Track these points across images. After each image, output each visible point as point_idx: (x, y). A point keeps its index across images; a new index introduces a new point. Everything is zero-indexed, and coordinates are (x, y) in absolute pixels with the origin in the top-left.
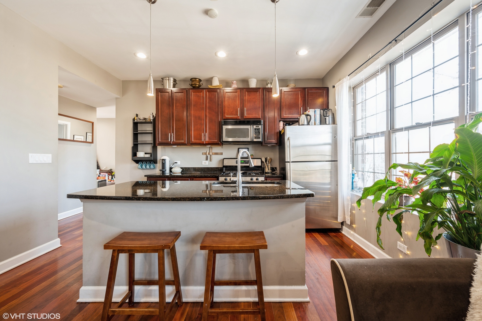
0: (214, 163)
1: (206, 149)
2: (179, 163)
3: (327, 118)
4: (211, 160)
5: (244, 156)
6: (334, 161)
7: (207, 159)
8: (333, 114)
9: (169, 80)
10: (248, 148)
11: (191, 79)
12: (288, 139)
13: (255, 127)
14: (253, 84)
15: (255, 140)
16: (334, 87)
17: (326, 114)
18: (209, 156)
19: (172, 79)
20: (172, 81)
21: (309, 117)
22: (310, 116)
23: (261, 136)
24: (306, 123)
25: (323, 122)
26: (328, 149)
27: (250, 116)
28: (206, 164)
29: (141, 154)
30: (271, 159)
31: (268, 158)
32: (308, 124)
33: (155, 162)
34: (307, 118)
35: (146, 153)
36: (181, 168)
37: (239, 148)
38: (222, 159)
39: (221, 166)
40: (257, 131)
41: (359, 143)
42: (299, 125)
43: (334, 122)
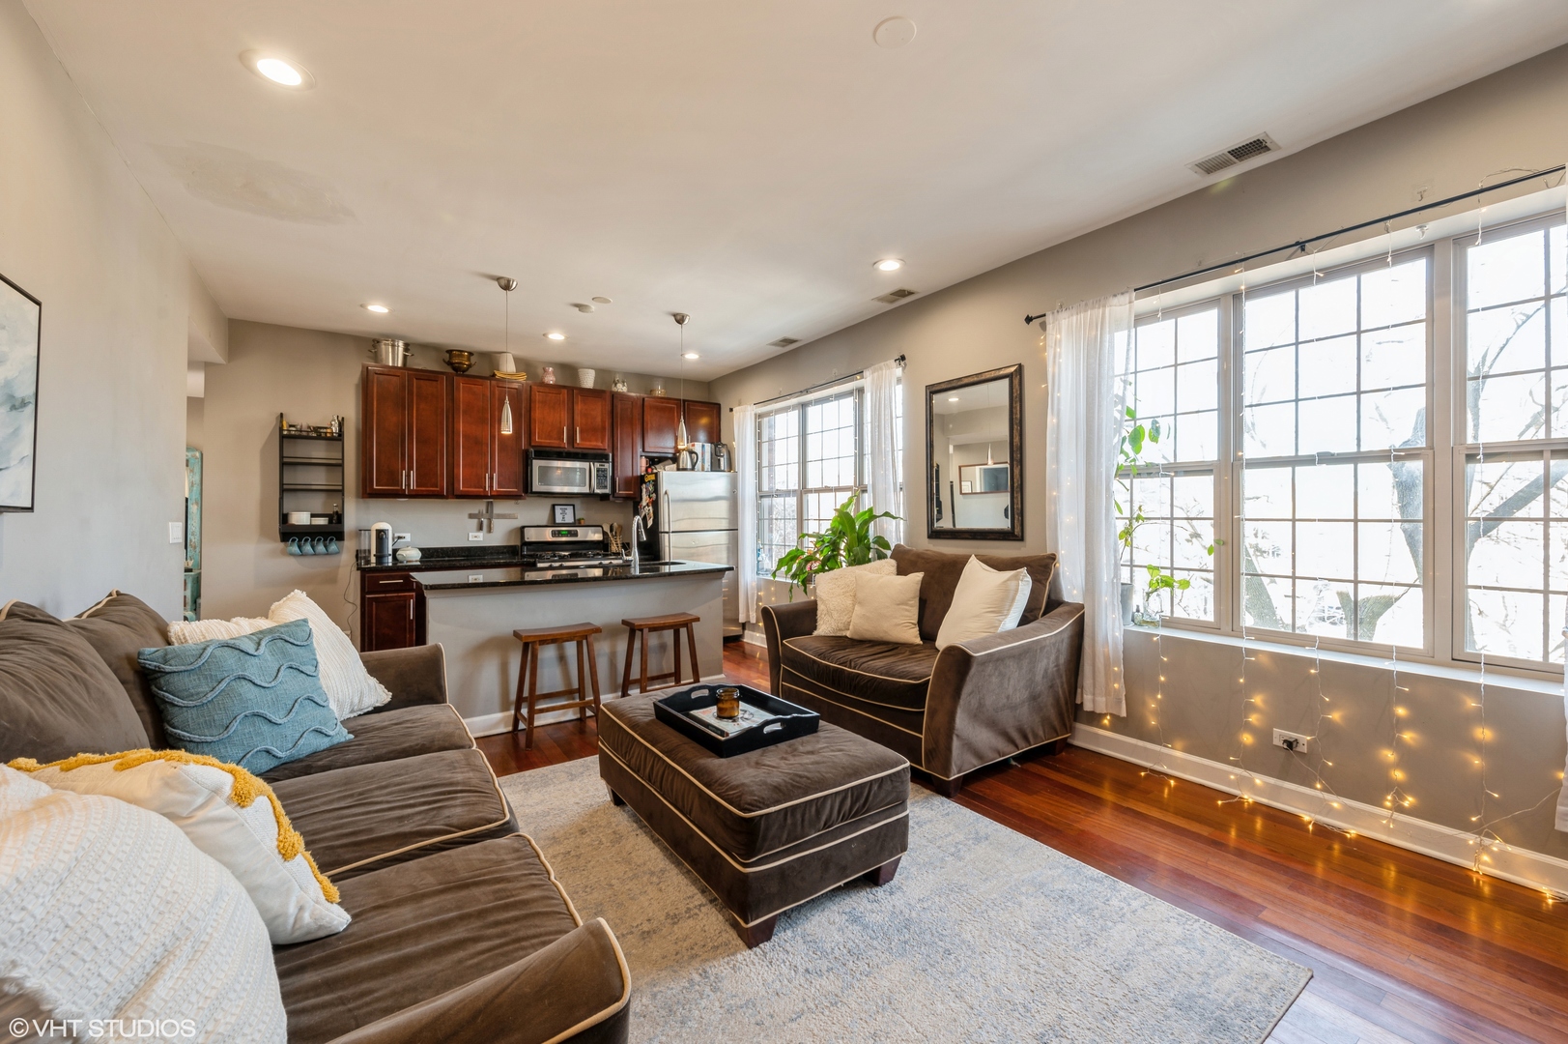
0: (498, 535)
1: (479, 506)
2: (408, 537)
3: (722, 459)
4: (490, 530)
5: (567, 521)
6: (733, 530)
7: (480, 528)
8: (729, 453)
9: (393, 346)
10: (574, 506)
11: (450, 352)
12: (666, 493)
13: (597, 465)
14: (588, 380)
15: (597, 491)
16: (731, 410)
17: (720, 452)
18: (485, 522)
19: (401, 344)
20: (401, 349)
21: (694, 455)
22: (696, 454)
23: (609, 483)
24: (689, 466)
25: (715, 466)
26: (722, 509)
27: (588, 444)
28: (477, 539)
29: (301, 518)
30: (620, 527)
31: (615, 525)
32: (693, 469)
33: (339, 536)
34: (691, 457)
35: (313, 516)
36: (421, 550)
37: (553, 506)
38: (516, 529)
39: (515, 542)
40: (601, 473)
41: (766, 501)
42: (678, 469)
43: (731, 466)
